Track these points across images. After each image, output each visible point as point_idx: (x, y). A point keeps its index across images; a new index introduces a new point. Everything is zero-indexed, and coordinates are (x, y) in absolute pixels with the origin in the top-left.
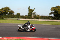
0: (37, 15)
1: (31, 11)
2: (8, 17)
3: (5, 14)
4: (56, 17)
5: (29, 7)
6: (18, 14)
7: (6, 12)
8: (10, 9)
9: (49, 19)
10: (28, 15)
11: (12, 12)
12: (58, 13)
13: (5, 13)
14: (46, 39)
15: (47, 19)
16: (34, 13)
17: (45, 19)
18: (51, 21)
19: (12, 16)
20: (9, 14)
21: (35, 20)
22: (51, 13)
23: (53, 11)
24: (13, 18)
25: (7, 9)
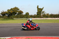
0: (46, 14)
2: (17, 17)
3: (14, 14)
5: (38, 6)
6: (27, 14)
8: (19, 9)
10: (37, 14)
11: (21, 12)
15: (56, 17)
16: (43, 12)
17: (54, 17)
19: (21, 16)
20: (18, 14)
21: (45, 19)
24: (22, 18)
25: (16, 9)
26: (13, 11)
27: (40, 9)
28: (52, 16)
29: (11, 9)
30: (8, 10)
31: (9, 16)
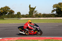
0: (38, 13)
1: (32, 10)
3: (4, 14)
4: (59, 14)
5: (30, 5)
6: (19, 13)
7: (6, 12)
8: (10, 9)
9: (51, 17)
10: (29, 14)
11: (12, 12)
14: (49, 38)
15: (49, 17)
16: (36, 11)
17: (47, 17)
18: (53, 19)
19: (12, 15)
20: (9, 14)
21: (37, 19)
22: (53, 11)
23: (55, 9)
26: (3, 10)
27: (32, 8)
28: (45, 16)
29: (2, 8)
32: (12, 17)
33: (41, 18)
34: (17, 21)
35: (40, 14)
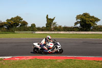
0: (58, 26)
2: (20, 30)
4: (83, 27)
5: (47, 16)
6: (33, 25)
8: (22, 19)
9: (74, 31)
10: (47, 26)
11: (25, 23)
12: (85, 23)
13: (15, 25)
14: (71, 57)
15: (71, 31)
16: (55, 23)
18: (76, 34)
19: (25, 28)
20: (21, 26)
22: (76, 23)
23: (79, 20)
25: (18, 19)
26: (14, 21)
27: (50, 19)
28: (66, 29)
30: (8, 20)
31: (8, 29)
32: (25, 30)
33: (62, 32)
34: (31, 35)
35: (60, 27)
